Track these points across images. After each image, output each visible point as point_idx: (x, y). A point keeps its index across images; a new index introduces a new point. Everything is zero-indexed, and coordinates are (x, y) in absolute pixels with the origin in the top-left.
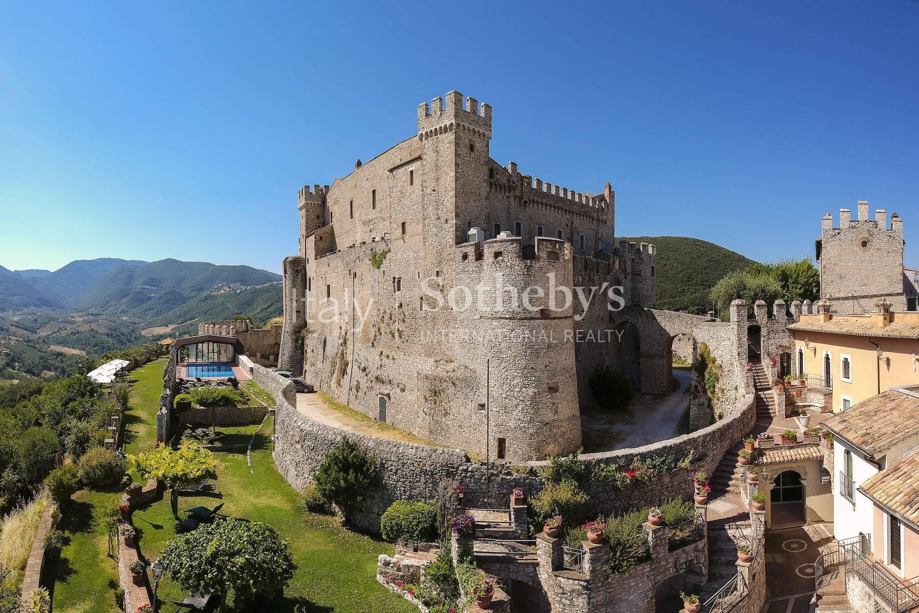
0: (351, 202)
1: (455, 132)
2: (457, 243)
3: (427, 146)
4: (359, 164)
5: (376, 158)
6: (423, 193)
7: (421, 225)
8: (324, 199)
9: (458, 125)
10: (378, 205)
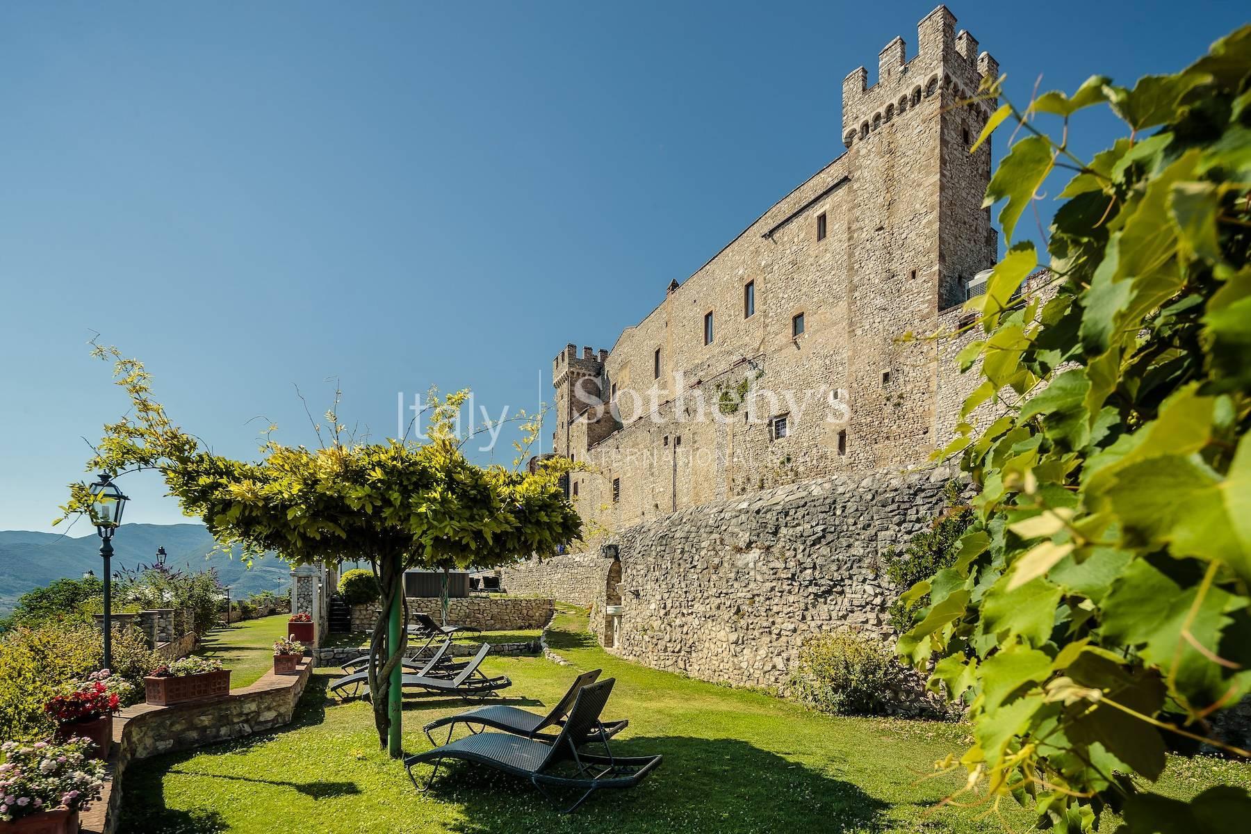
0: (657, 353)
1: (942, 95)
2: (941, 309)
3: (863, 152)
4: (675, 286)
5: (714, 258)
6: (851, 242)
7: (843, 305)
8: (601, 368)
9: (947, 79)
10: (717, 336)
